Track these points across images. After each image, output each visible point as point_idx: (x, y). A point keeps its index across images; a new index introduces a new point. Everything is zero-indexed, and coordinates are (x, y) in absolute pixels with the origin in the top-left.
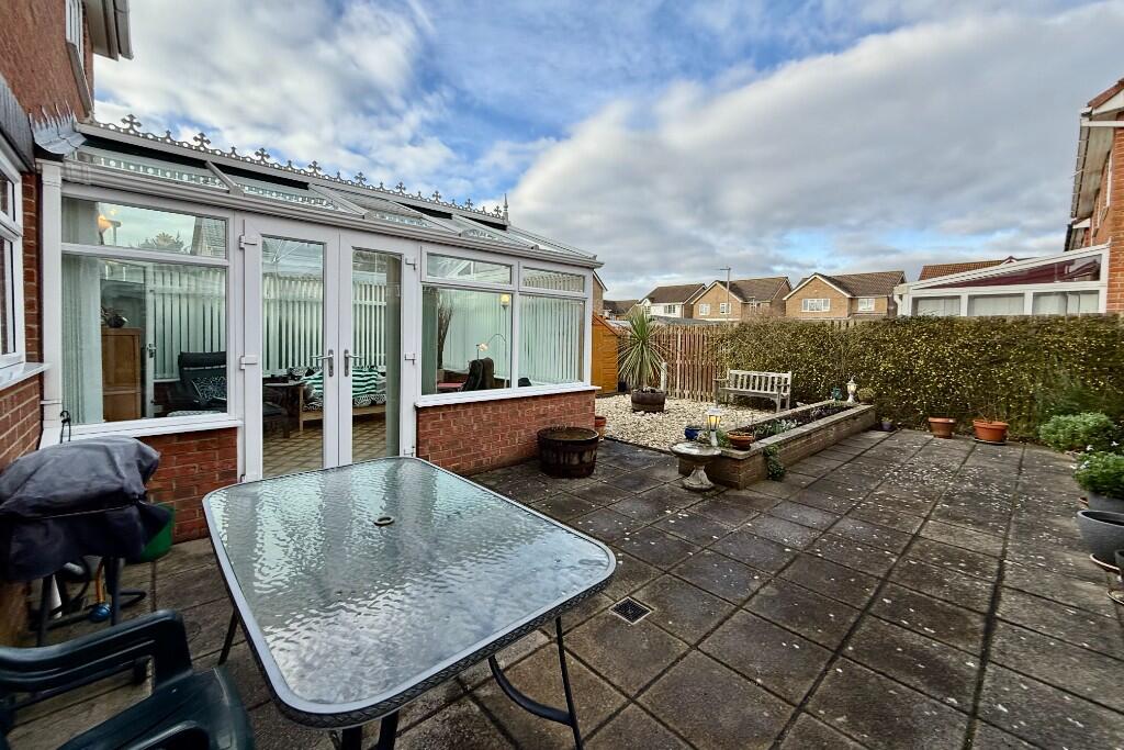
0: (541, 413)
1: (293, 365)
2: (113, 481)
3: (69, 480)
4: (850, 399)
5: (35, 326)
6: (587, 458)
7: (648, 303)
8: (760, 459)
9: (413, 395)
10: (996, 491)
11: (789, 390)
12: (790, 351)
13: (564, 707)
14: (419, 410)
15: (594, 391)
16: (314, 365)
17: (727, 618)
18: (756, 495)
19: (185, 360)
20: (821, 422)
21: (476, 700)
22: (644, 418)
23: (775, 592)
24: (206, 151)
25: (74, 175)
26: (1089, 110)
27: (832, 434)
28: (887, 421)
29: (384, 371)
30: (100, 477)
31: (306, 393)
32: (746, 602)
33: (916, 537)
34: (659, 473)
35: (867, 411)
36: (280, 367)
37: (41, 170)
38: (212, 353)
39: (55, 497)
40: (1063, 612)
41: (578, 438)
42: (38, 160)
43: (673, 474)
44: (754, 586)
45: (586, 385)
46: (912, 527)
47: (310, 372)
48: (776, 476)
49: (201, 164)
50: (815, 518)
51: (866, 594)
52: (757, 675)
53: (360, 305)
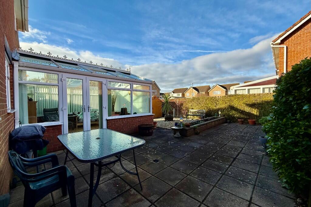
0: (139, 120)
1: (74, 111)
2: (37, 133)
3: (28, 133)
4: (220, 116)
5: (13, 101)
6: (150, 131)
7: (173, 93)
8: (193, 130)
9: (106, 117)
10: (248, 135)
11: (205, 114)
12: (205, 104)
13: (136, 172)
14: (107, 120)
15: (153, 115)
16: (80, 111)
17: (177, 161)
18: (192, 138)
19: (45, 111)
20: (210, 121)
21: (119, 177)
22: (167, 122)
23: (190, 156)
24: (51, 56)
25: (21, 65)
26: (272, 43)
27: (213, 124)
28: (228, 121)
29: (98, 112)
30: (34, 132)
31: (78, 118)
32: (182, 158)
33: (226, 144)
34: (169, 134)
35: (223, 118)
36: (71, 112)
37: (13, 64)
38: (52, 109)
39: (25, 136)
40: (251, 157)
41: (148, 126)
42: (13, 61)
43: (172, 134)
44: (185, 155)
45: (151, 114)
46: (225, 143)
47: (79, 113)
48: (197, 134)
49: (49, 60)
50: (203, 142)
51: (210, 155)
52: (181, 170)
53: (92, 95)
